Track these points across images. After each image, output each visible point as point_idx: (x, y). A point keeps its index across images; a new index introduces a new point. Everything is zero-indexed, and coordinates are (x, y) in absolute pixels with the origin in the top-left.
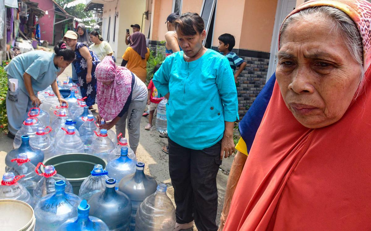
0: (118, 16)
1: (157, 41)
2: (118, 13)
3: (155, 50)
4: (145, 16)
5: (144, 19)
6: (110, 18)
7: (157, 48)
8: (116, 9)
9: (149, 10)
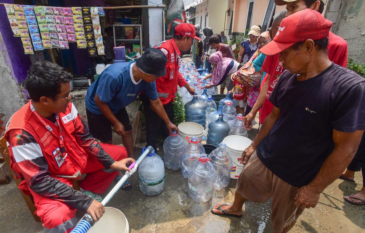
0: (207, 15)
1: (237, 32)
2: (208, 13)
3: (235, 38)
4: (227, 13)
5: (227, 16)
6: (202, 17)
7: (237, 37)
8: (206, 10)
9: (230, 8)
